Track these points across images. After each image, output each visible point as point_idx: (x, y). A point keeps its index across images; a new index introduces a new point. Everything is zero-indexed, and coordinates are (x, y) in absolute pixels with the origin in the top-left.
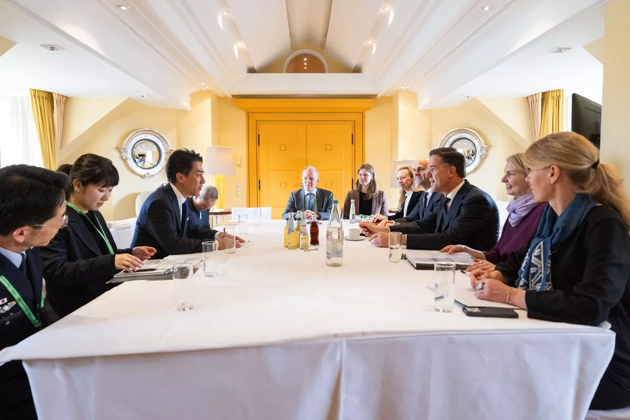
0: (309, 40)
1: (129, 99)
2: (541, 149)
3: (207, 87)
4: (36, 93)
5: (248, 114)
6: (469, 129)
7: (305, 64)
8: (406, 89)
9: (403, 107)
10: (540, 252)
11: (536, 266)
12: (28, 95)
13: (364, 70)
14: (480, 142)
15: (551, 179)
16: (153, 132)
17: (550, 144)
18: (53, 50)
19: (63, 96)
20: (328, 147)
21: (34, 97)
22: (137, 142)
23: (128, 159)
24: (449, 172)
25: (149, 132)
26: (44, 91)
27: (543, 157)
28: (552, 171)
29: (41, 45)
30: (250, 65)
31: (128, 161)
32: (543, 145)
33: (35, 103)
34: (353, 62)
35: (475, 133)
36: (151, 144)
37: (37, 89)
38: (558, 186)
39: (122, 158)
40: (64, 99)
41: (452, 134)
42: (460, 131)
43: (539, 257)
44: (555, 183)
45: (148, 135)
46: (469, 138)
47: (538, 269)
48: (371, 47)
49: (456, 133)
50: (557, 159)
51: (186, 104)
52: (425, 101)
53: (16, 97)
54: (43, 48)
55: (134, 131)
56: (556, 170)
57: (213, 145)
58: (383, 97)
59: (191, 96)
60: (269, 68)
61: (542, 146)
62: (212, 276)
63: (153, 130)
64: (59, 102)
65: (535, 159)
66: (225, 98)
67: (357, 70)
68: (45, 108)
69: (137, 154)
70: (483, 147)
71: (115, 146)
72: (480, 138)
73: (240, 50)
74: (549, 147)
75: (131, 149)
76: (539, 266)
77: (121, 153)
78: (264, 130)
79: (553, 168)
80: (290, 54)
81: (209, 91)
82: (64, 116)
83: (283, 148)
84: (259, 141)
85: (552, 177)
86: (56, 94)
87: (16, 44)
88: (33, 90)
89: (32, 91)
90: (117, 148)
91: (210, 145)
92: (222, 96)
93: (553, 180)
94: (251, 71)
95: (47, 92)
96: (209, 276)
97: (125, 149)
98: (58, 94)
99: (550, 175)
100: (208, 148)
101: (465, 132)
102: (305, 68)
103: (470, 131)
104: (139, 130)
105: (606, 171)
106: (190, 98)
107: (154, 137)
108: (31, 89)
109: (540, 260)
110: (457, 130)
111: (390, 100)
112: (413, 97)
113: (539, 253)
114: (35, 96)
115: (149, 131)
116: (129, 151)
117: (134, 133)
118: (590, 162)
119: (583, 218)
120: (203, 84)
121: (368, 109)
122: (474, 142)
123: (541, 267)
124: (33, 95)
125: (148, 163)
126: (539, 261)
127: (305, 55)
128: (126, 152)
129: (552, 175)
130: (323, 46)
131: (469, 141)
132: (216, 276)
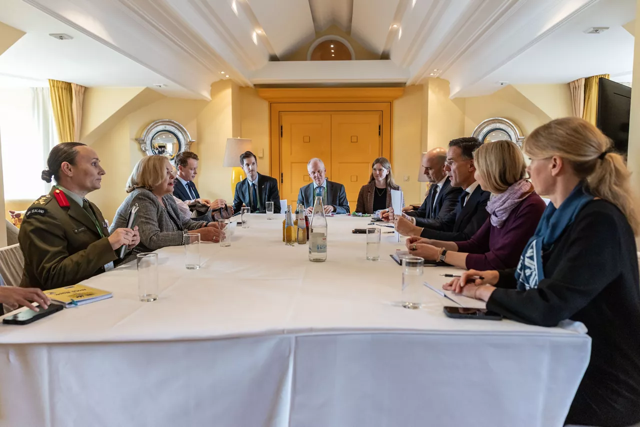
0: (334, 24)
1: (148, 89)
2: (543, 136)
3: (227, 76)
4: (54, 83)
5: (271, 104)
6: (503, 119)
7: (333, 51)
8: (436, 76)
9: (433, 96)
10: (533, 252)
11: (530, 268)
12: (47, 85)
13: (392, 57)
14: (516, 134)
15: (553, 170)
16: (173, 123)
17: (553, 131)
18: (62, 39)
19: (81, 86)
20: (354, 139)
21: (53, 88)
22: (156, 133)
23: (147, 150)
24: (469, 166)
25: (168, 123)
26: (63, 82)
27: (544, 146)
28: (553, 162)
29: (51, 35)
30: (272, 53)
31: (147, 152)
32: (546, 132)
33: (53, 93)
34: (381, 48)
35: (511, 123)
36: (170, 136)
37: (56, 79)
38: (559, 179)
39: (141, 149)
40: (83, 89)
41: (486, 124)
42: (494, 121)
43: (531, 258)
44: (557, 175)
45: (167, 126)
46: (504, 128)
47: (532, 271)
48: (397, 31)
49: (490, 124)
50: (559, 149)
51: (206, 94)
52: (456, 89)
53: (36, 88)
54: (52, 38)
55: (153, 122)
56: (558, 161)
57: (233, 136)
58: (413, 85)
59: (211, 86)
60: (292, 55)
61: (544, 132)
62: (193, 268)
63: (173, 121)
64: (78, 93)
65: (536, 148)
66: (248, 87)
67: (385, 56)
68: (64, 98)
69: (156, 145)
70: (519, 139)
71: (134, 137)
72: (516, 129)
73: (259, 36)
74: (552, 134)
75: (150, 139)
76: (533, 267)
77: (140, 144)
78: (287, 121)
79: (555, 159)
80: (314, 41)
81: (229, 80)
82: (83, 107)
83: (307, 139)
84: (282, 132)
85: (554, 169)
86: (74, 84)
87: (25, 33)
88: (52, 80)
89: (51, 82)
90: (136, 140)
91: (231, 136)
92: (244, 86)
93: (554, 172)
94: (274, 58)
95: (66, 82)
96: (191, 268)
97: (143, 140)
98: (77, 85)
99: (551, 166)
100: (228, 139)
101: (500, 123)
102: (333, 55)
103: (504, 121)
104: (158, 121)
105: (615, 162)
106: (210, 88)
107: (174, 128)
108: (49, 80)
109: (533, 260)
110: (491, 120)
111: (420, 88)
112: (444, 85)
113: (532, 254)
114: (54, 86)
115: (168, 121)
116: (148, 142)
117: (153, 124)
118: (597, 152)
119: (575, 214)
120: (223, 73)
121: (396, 98)
122: (510, 134)
123: (535, 269)
124: (52, 86)
125: (168, 154)
126: (532, 262)
127: (332, 42)
128: (145, 143)
129: (554, 166)
130: (348, 31)
131: (503, 132)
132: (198, 268)
